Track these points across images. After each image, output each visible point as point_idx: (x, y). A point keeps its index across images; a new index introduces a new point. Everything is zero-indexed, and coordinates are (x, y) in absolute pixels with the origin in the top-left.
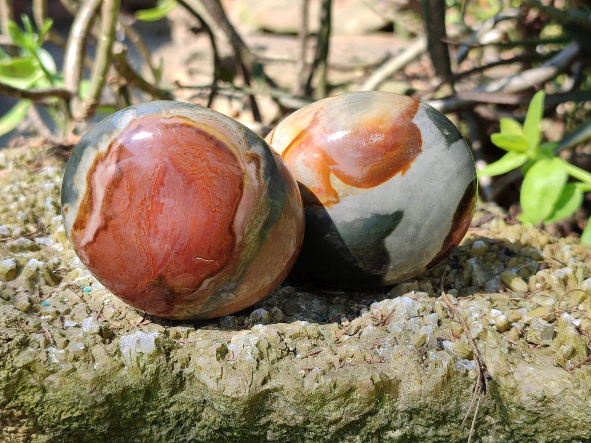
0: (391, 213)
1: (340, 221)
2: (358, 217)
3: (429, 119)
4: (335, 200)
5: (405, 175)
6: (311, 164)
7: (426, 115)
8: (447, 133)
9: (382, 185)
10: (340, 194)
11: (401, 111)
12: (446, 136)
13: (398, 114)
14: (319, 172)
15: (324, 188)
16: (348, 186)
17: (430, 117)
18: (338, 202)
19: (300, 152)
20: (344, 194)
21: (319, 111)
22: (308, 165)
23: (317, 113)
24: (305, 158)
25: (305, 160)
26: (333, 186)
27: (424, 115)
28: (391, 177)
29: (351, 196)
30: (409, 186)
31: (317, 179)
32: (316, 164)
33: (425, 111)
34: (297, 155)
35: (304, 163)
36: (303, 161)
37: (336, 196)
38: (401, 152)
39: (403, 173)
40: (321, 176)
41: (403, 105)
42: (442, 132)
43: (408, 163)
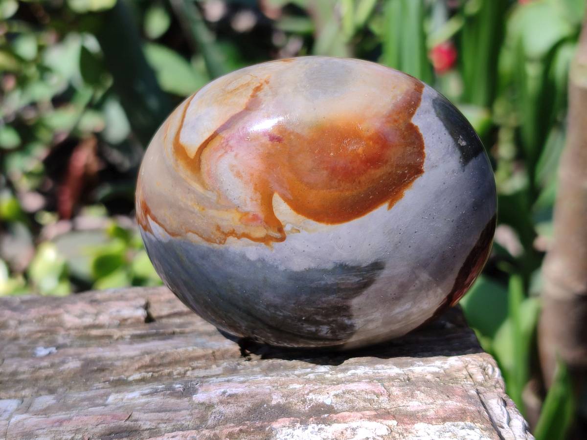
0: (364, 265)
1: (285, 268)
2: (313, 265)
3: (436, 119)
4: (278, 235)
5: (393, 207)
6: (243, 174)
7: (433, 111)
8: (464, 143)
9: (356, 222)
10: (287, 228)
11: (394, 101)
12: (461, 148)
13: (390, 107)
14: (256, 189)
15: (261, 215)
16: (301, 218)
17: (438, 115)
18: (283, 239)
19: (226, 152)
20: (293, 229)
21: (262, 85)
22: (238, 175)
23: (258, 89)
24: (235, 162)
25: (233, 166)
26: (277, 214)
27: (429, 112)
28: (371, 211)
29: (304, 233)
30: (398, 227)
31: (251, 199)
32: (252, 175)
33: (431, 104)
34: (221, 156)
35: (232, 171)
36: (232, 167)
37: (280, 229)
38: (390, 171)
39: (390, 206)
40: (258, 196)
41: (398, 92)
42: (456, 140)
43: (400, 189)
